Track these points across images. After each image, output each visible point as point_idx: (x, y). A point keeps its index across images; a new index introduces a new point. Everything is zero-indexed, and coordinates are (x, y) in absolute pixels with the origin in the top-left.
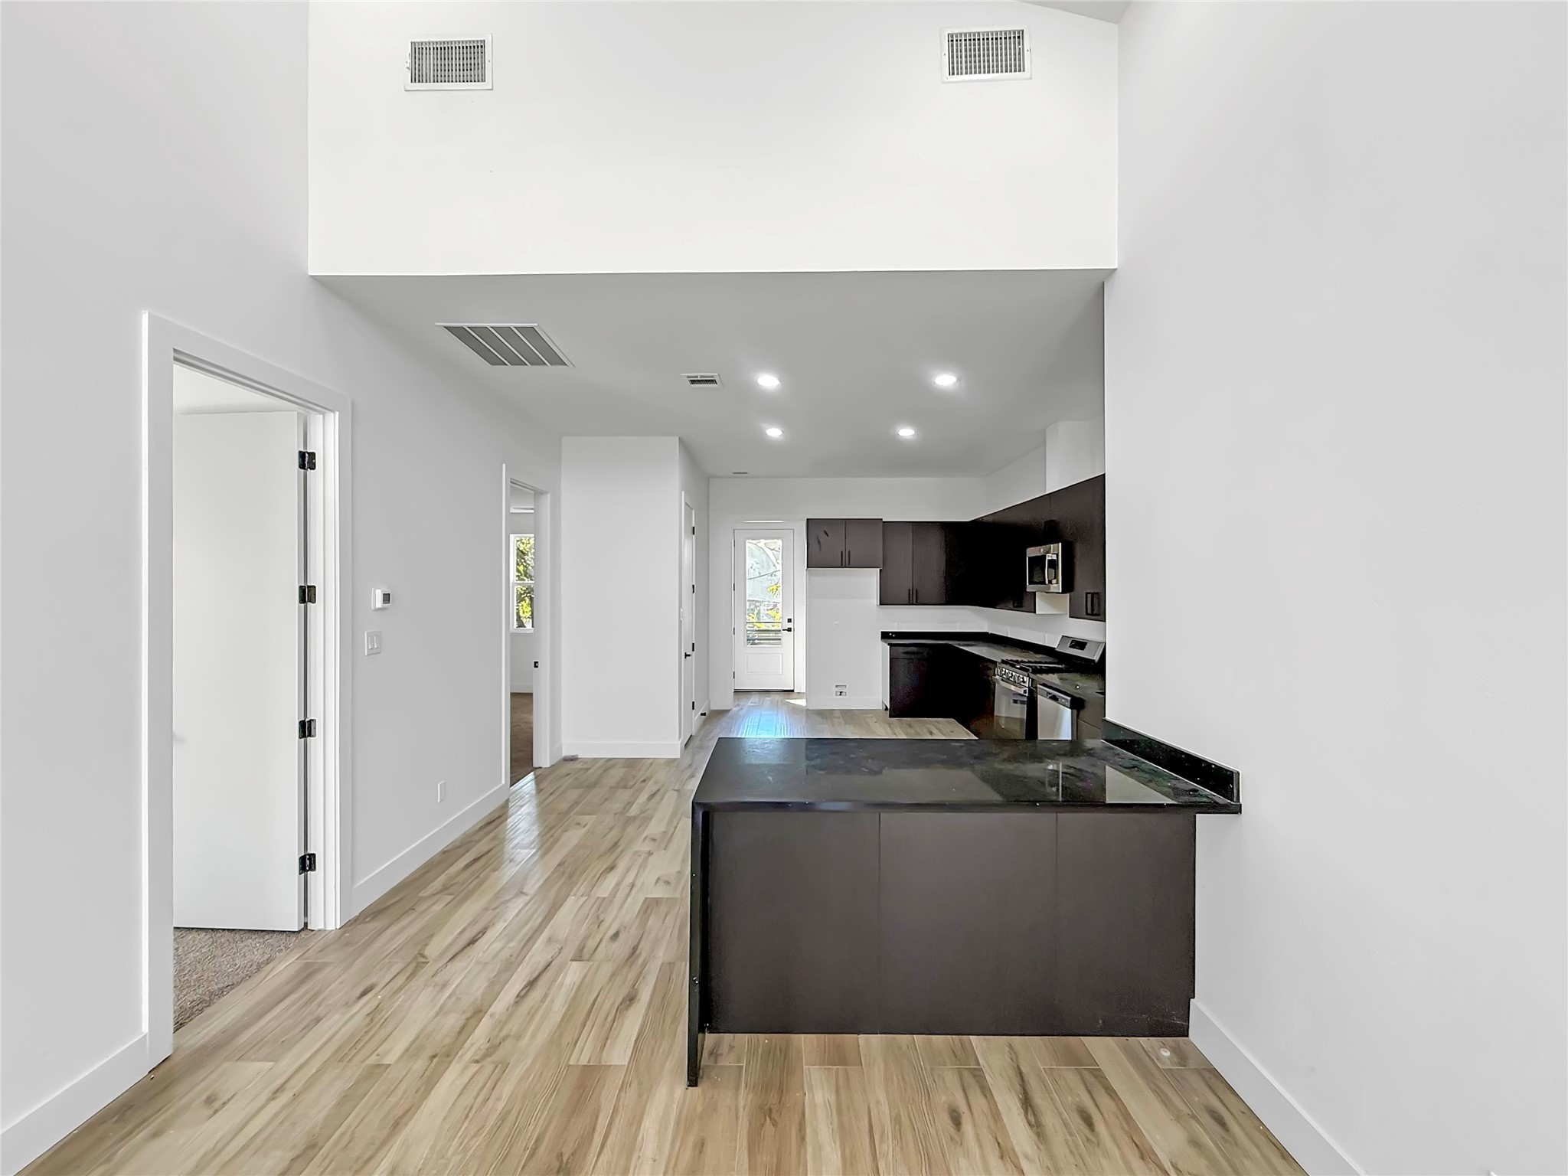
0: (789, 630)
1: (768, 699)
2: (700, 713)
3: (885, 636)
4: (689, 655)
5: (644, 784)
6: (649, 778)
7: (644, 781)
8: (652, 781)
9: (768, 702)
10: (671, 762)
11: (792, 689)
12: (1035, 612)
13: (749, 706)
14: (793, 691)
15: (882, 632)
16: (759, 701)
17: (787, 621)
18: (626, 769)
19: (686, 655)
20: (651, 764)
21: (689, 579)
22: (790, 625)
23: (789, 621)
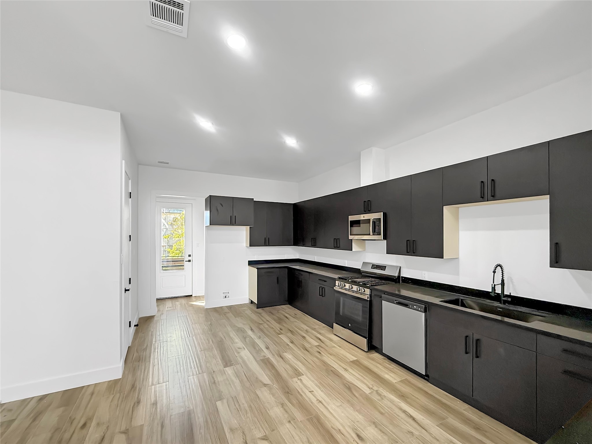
0: (189, 261)
1: (178, 303)
2: (134, 326)
3: (251, 263)
4: (128, 290)
5: (84, 431)
6: (90, 419)
7: (84, 425)
8: (94, 423)
9: (179, 306)
10: (113, 384)
11: (191, 294)
12: (352, 250)
13: (167, 310)
14: (191, 296)
15: (248, 261)
16: (173, 306)
17: (188, 256)
18: (62, 409)
19: (126, 290)
20: (92, 394)
21: (127, 231)
22: (190, 258)
23: (190, 256)
